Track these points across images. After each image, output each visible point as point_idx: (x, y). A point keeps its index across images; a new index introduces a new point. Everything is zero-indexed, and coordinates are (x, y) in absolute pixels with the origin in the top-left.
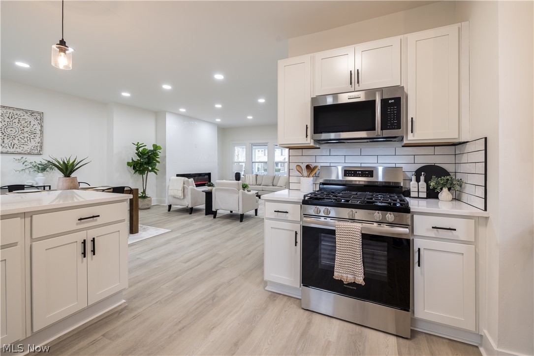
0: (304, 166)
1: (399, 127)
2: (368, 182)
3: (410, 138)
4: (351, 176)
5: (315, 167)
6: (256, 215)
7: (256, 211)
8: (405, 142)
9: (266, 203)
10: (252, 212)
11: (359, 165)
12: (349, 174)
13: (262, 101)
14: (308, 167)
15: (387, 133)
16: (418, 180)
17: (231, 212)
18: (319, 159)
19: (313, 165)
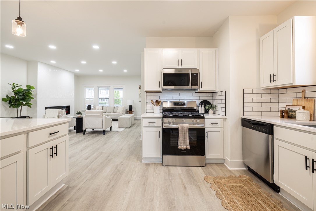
0: (154, 101)
1: (197, 85)
2: (180, 108)
3: (201, 90)
4: (177, 105)
5: (160, 101)
6: (111, 130)
7: (111, 127)
8: (199, 91)
9: (144, 119)
10: (109, 129)
11: (179, 100)
12: (176, 104)
13: (114, 63)
14: (157, 101)
15: (194, 87)
16: (202, 106)
17: (93, 129)
18: (161, 98)
19: (159, 100)
